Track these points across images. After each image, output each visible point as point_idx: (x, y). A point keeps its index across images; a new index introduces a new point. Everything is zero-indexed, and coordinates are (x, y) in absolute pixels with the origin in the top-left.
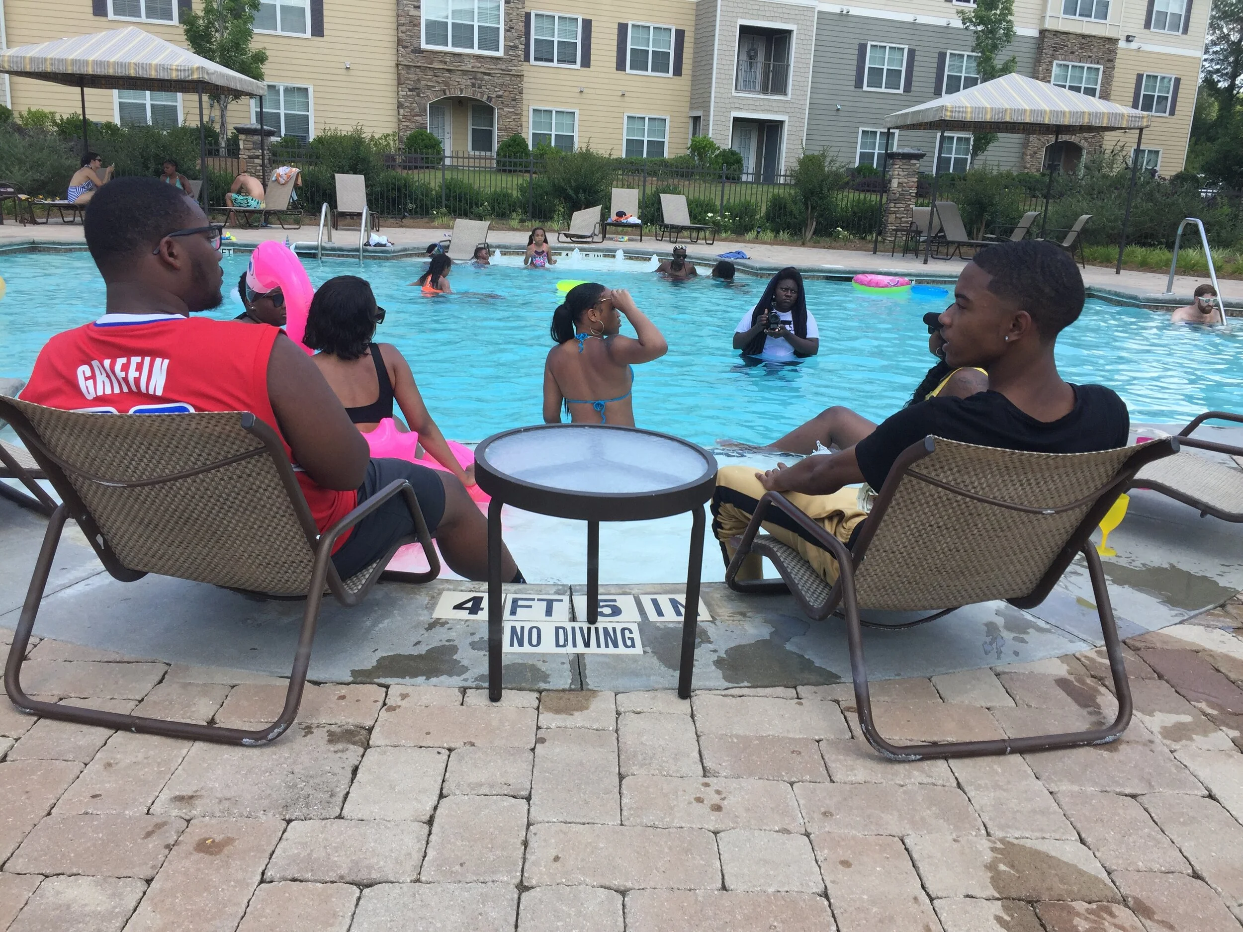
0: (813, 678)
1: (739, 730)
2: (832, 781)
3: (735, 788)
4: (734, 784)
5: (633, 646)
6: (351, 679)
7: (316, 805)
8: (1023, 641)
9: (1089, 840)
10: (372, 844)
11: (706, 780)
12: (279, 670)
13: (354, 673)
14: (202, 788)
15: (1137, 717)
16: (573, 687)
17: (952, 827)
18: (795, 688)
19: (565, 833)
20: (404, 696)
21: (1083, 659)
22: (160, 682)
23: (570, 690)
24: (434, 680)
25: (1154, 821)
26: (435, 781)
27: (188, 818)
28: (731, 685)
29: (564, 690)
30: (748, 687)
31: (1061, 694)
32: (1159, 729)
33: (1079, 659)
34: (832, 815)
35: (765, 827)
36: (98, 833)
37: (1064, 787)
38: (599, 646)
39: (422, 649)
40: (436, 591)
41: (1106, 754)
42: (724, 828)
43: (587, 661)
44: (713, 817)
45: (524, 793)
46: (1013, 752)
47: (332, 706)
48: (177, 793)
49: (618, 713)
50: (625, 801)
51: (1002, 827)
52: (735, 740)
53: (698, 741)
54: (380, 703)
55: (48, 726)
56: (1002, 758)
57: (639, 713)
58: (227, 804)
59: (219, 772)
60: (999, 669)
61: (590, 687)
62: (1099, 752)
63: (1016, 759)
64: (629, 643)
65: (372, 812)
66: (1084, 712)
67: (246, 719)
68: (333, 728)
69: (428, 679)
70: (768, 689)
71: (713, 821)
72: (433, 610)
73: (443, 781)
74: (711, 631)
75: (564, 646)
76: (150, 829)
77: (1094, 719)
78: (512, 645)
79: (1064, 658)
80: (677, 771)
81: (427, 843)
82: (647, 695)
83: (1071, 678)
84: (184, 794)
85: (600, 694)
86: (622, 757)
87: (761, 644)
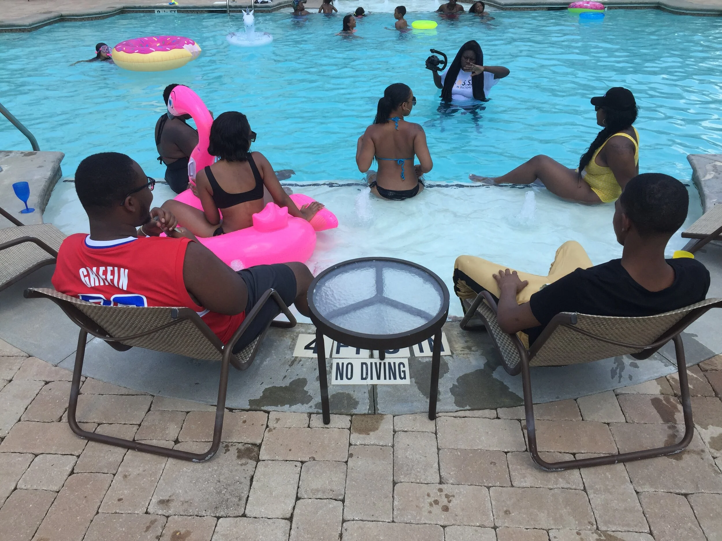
0: (507, 401)
1: (462, 446)
2: (512, 486)
3: (457, 493)
4: (455, 490)
5: (405, 378)
6: (248, 407)
7: (232, 507)
8: (636, 366)
9: (655, 532)
10: (261, 537)
11: (441, 486)
12: (211, 400)
13: (251, 402)
14: (173, 494)
15: (698, 429)
16: (370, 412)
17: (577, 522)
18: (496, 409)
19: (362, 529)
20: (278, 420)
21: (671, 381)
22: (149, 410)
23: (368, 414)
24: (294, 407)
25: (695, 516)
26: (294, 488)
27: (167, 515)
28: (459, 409)
29: (364, 414)
30: (469, 410)
31: (654, 412)
32: (709, 440)
33: (668, 380)
34: (510, 513)
35: (471, 524)
36: (122, 528)
37: (647, 489)
38: (385, 378)
39: (286, 383)
40: (295, 334)
41: (674, 461)
42: (449, 524)
43: (379, 390)
44: (444, 515)
45: (341, 497)
46: (619, 462)
47: (239, 429)
48: (161, 498)
49: (395, 431)
50: (396, 503)
51: (606, 523)
52: (459, 454)
53: (438, 454)
54: (265, 426)
55: (92, 447)
56: (612, 466)
57: (406, 431)
58: (186, 505)
59: (182, 481)
60: (618, 391)
61: (379, 412)
62: (671, 460)
63: (620, 467)
64: (402, 376)
65: (261, 512)
66: (665, 426)
67: (194, 440)
68: (240, 446)
69: (290, 406)
70: (481, 411)
71: (443, 519)
72: (294, 350)
73: (298, 487)
74: (451, 363)
75: (366, 379)
76: (148, 524)
77: (671, 432)
78: (337, 379)
79: (659, 380)
80: (425, 479)
81: (290, 536)
82: (411, 417)
83: (661, 397)
84: (164, 498)
85: (385, 416)
86: (395, 468)
87: (479, 373)
